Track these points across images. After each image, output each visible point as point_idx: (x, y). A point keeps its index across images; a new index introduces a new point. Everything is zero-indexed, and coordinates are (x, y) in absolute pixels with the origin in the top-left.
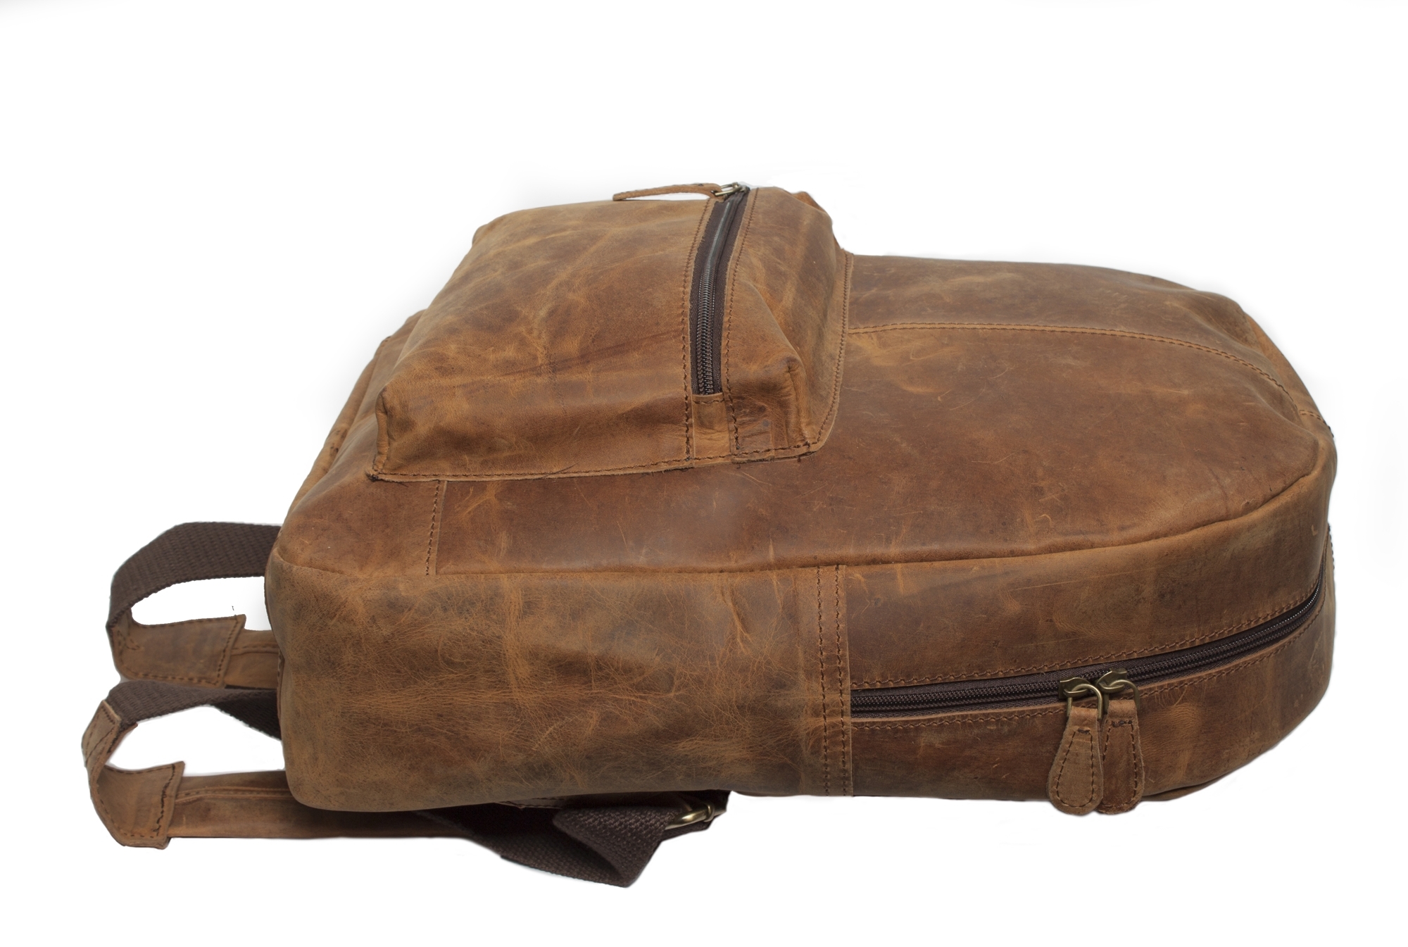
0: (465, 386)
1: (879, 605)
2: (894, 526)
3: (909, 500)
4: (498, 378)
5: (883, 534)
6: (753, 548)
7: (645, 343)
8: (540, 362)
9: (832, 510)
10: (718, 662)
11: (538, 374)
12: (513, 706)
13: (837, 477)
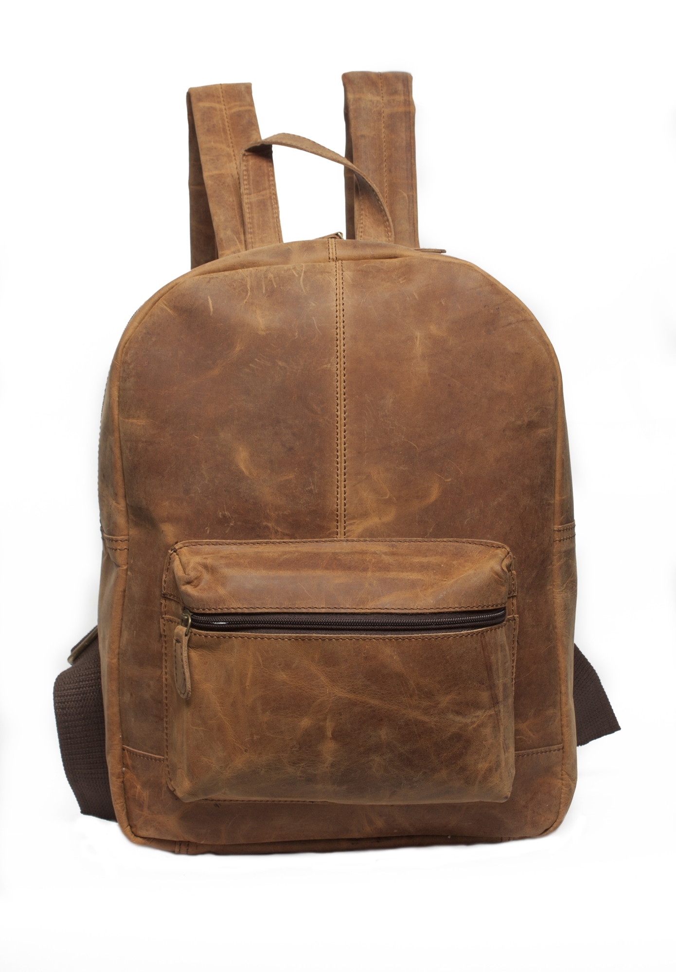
3: (534, 495)
4: (501, 734)
5: (547, 508)
6: (547, 577)
7: (486, 654)
8: (493, 712)
9: (537, 536)
11: (499, 712)
13: (522, 535)
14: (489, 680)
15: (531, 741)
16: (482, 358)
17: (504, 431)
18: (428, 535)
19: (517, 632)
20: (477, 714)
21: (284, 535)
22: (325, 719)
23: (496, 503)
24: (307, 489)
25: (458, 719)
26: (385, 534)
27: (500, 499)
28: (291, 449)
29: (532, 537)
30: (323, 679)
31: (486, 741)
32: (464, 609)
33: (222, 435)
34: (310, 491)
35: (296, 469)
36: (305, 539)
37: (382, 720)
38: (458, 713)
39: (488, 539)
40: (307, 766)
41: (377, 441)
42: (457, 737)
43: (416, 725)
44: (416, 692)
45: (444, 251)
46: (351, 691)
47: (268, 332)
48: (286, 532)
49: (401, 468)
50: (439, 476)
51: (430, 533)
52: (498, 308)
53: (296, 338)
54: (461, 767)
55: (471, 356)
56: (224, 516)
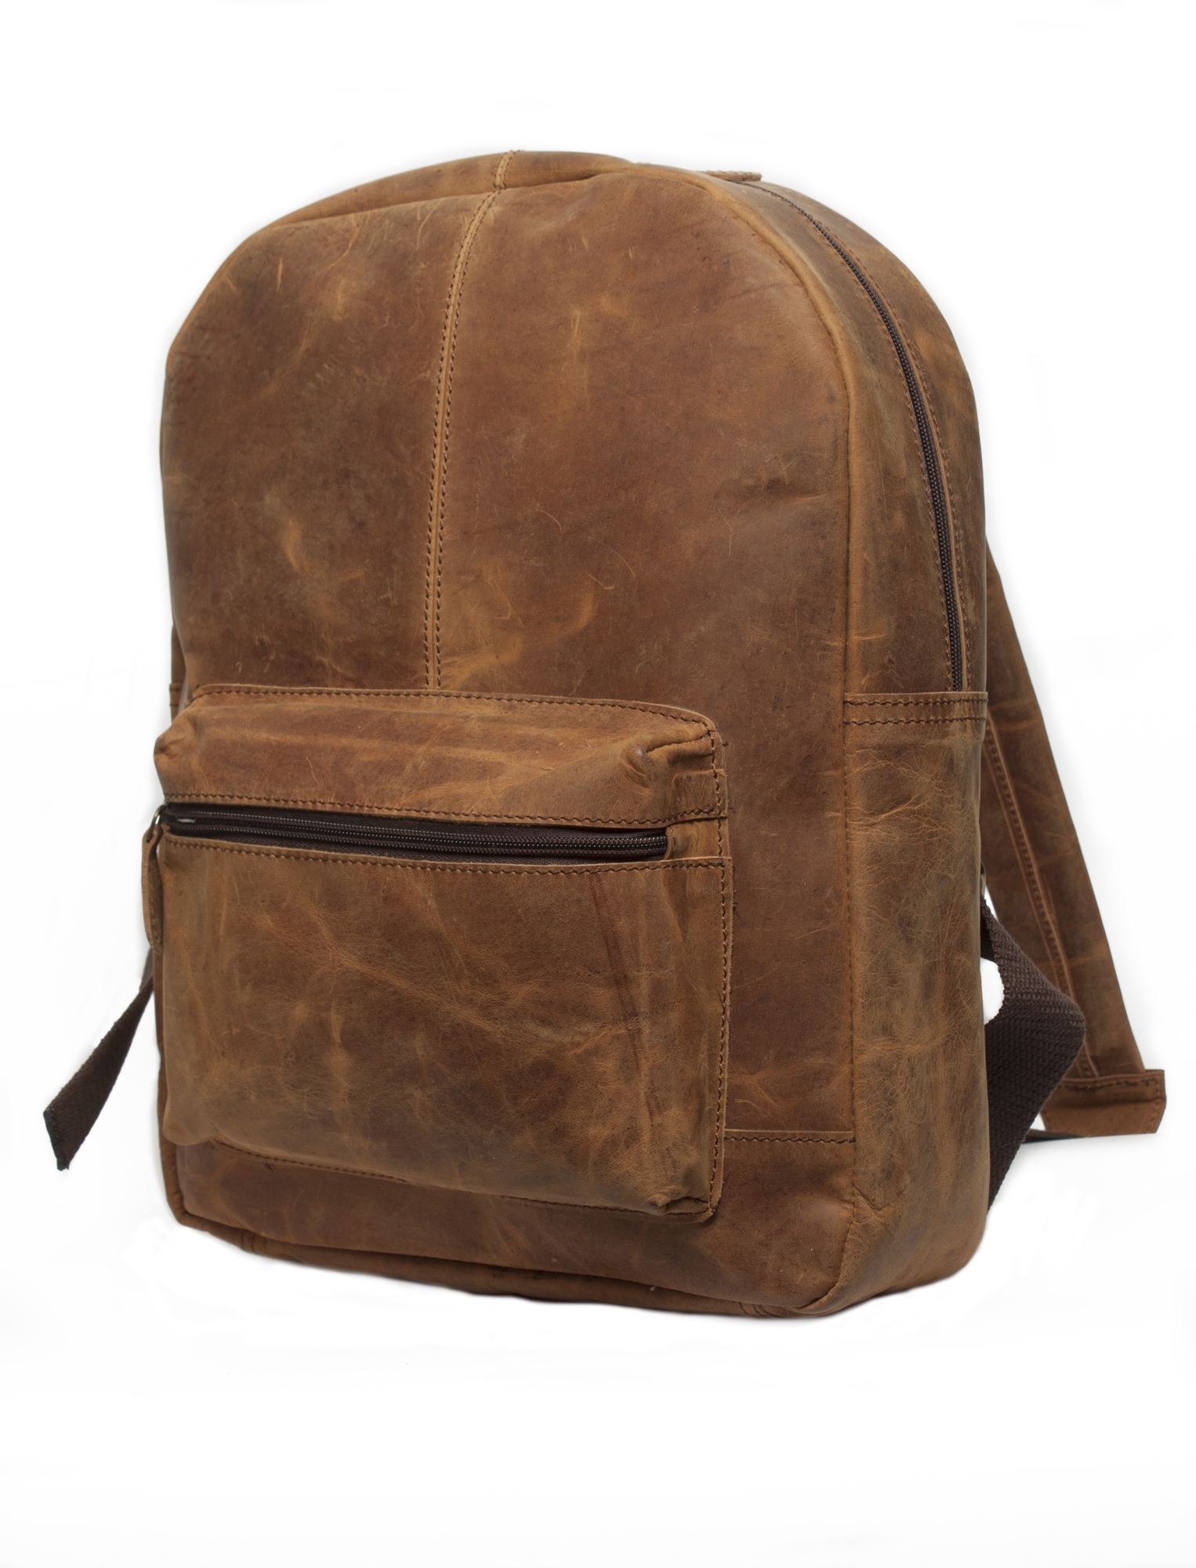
0: (651, 1114)
1: (894, 659)
2: (810, 641)
3: (781, 625)
4: (643, 1077)
5: (819, 654)
6: (824, 793)
7: (605, 914)
8: (623, 1031)
9: (788, 707)
10: (935, 829)
11: (638, 1032)
12: (946, 1043)
13: (748, 702)
14: (612, 965)
15: (769, 1113)
16: (687, 356)
17: (716, 497)
18: (575, 690)
19: (730, 890)
20: (584, 1029)
21: (346, 680)
22: (328, 1008)
23: (694, 634)
24: (382, 597)
25: (545, 1032)
26: (504, 686)
27: (703, 628)
28: (361, 525)
29: (775, 708)
30: (325, 932)
31: (604, 1084)
32: (553, 822)
33: (268, 499)
34: (387, 602)
35: (368, 560)
36: (378, 688)
37: (414, 1018)
38: (545, 1022)
39: (675, 704)
40: (315, 1094)
41: (496, 511)
42: (546, 1069)
43: (470, 1036)
44: (466, 972)
45: (757, 178)
46: (364, 958)
47: (346, 317)
48: (350, 674)
49: (532, 563)
50: (595, 579)
51: (578, 688)
52: (728, 262)
53: (385, 325)
54: (556, 1129)
55: (667, 354)
56: (262, 642)
